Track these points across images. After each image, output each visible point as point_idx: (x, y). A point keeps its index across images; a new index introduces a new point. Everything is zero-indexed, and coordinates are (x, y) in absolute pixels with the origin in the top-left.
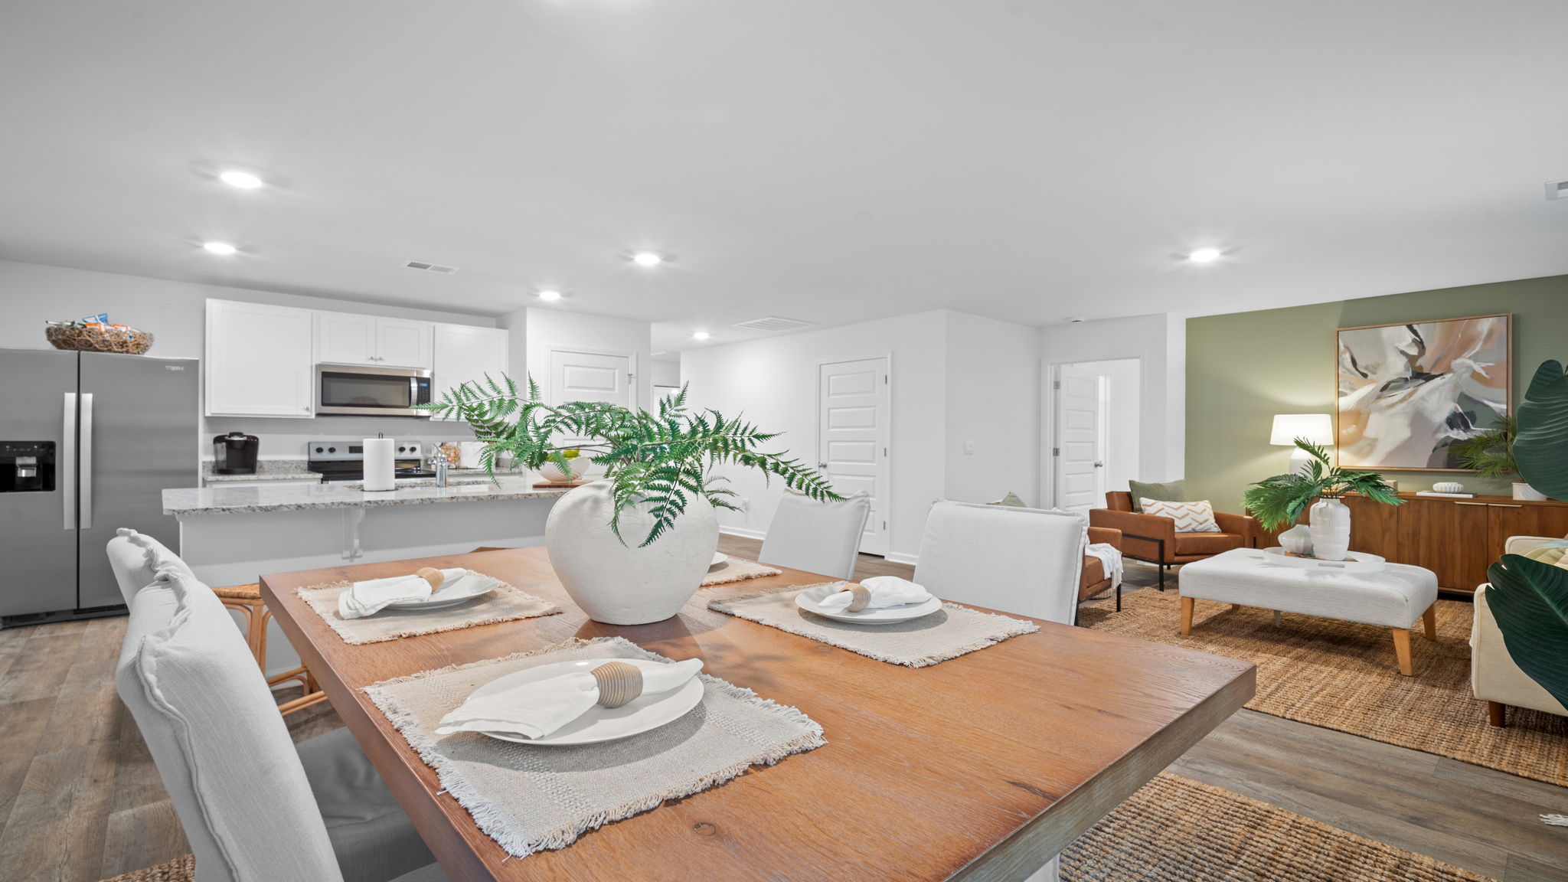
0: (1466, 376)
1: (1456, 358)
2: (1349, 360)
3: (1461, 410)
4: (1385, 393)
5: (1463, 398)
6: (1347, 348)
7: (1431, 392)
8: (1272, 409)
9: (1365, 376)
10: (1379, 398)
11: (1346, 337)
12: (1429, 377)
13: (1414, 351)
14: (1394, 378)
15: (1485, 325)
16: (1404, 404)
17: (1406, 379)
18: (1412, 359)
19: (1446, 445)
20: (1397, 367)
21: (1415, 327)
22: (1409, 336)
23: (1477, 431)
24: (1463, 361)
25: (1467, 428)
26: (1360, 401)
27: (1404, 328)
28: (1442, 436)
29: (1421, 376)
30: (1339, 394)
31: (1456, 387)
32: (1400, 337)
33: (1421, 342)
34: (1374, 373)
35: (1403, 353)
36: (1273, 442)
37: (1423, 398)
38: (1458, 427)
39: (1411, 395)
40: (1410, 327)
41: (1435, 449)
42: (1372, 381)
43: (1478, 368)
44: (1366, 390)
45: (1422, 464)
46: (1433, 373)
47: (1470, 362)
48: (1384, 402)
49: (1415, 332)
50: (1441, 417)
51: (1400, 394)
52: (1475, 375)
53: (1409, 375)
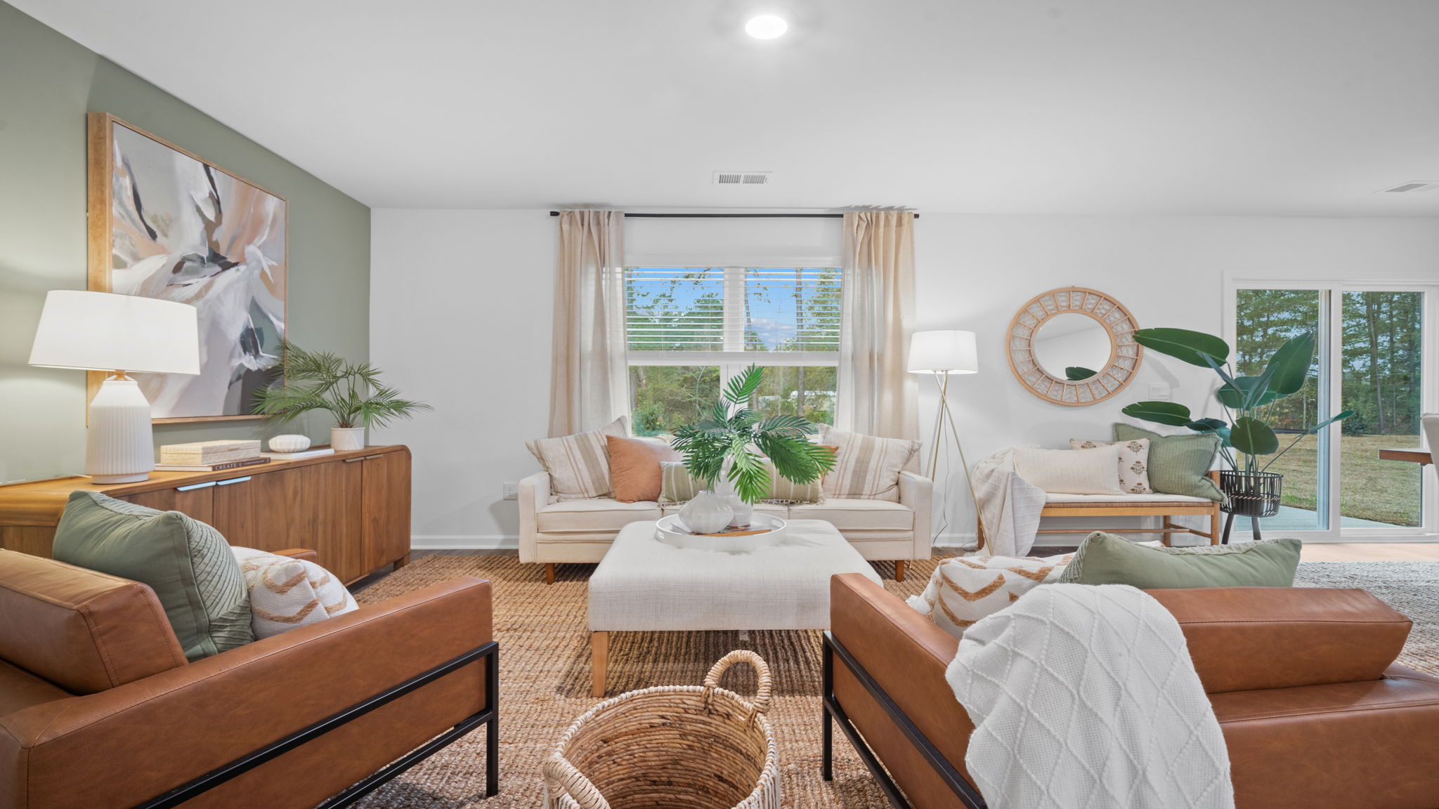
0: (257, 272)
1: (249, 242)
2: (130, 193)
3: (252, 326)
4: (180, 278)
5: (255, 309)
6: (126, 164)
7: (226, 290)
9: (153, 235)
10: (170, 283)
11: (122, 143)
12: (226, 266)
13: (210, 214)
14: (189, 253)
15: (271, 205)
16: (200, 304)
17: (201, 259)
18: (210, 227)
19: (238, 377)
20: (193, 234)
21: (212, 173)
22: (207, 187)
23: (265, 360)
24: (253, 251)
25: (257, 355)
26: (147, 284)
27: (201, 166)
28: (236, 363)
29: (218, 260)
30: (118, 263)
31: (248, 288)
32: (192, 178)
33: (218, 202)
34: (165, 235)
35: (198, 209)
37: (218, 298)
38: (250, 352)
39: (208, 287)
40: (206, 167)
41: (231, 384)
42: (163, 251)
43: (266, 263)
44: (154, 263)
46: (231, 259)
47: (259, 253)
48: (177, 294)
49: (211, 180)
50: (235, 333)
51: (194, 283)
52: (263, 274)
53: (205, 253)
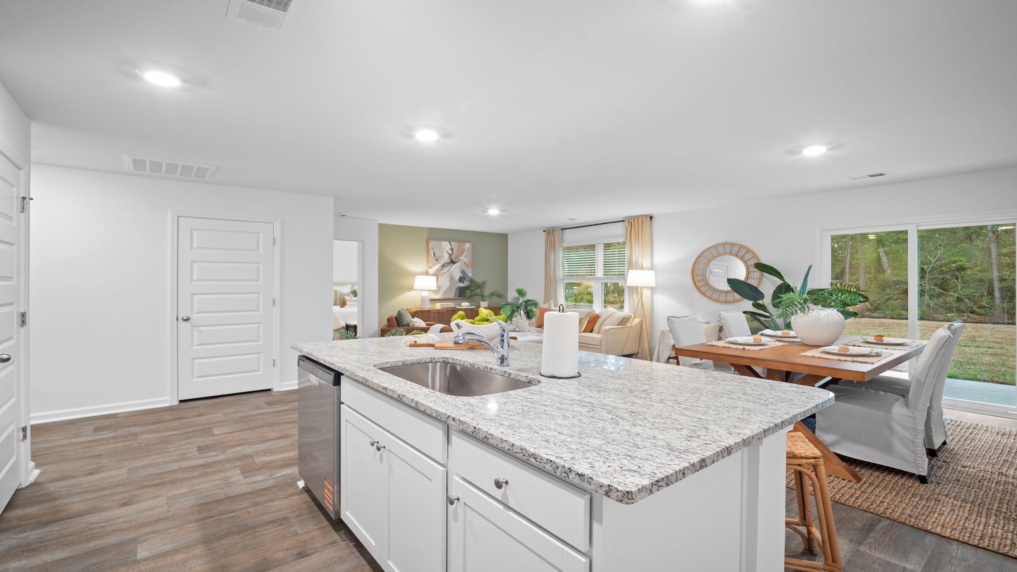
8: (414, 275)
10: (441, 270)
11: (432, 244)
14: (445, 262)
15: (467, 245)
16: (448, 273)
17: (448, 263)
19: (458, 289)
20: (446, 258)
21: (451, 243)
24: (462, 258)
26: (436, 271)
27: (448, 243)
30: (431, 268)
31: (461, 267)
32: (446, 246)
36: (414, 288)
44: (438, 266)
45: (452, 296)
48: (443, 271)
49: (451, 245)
51: (447, 269)
